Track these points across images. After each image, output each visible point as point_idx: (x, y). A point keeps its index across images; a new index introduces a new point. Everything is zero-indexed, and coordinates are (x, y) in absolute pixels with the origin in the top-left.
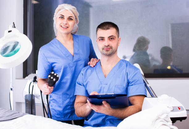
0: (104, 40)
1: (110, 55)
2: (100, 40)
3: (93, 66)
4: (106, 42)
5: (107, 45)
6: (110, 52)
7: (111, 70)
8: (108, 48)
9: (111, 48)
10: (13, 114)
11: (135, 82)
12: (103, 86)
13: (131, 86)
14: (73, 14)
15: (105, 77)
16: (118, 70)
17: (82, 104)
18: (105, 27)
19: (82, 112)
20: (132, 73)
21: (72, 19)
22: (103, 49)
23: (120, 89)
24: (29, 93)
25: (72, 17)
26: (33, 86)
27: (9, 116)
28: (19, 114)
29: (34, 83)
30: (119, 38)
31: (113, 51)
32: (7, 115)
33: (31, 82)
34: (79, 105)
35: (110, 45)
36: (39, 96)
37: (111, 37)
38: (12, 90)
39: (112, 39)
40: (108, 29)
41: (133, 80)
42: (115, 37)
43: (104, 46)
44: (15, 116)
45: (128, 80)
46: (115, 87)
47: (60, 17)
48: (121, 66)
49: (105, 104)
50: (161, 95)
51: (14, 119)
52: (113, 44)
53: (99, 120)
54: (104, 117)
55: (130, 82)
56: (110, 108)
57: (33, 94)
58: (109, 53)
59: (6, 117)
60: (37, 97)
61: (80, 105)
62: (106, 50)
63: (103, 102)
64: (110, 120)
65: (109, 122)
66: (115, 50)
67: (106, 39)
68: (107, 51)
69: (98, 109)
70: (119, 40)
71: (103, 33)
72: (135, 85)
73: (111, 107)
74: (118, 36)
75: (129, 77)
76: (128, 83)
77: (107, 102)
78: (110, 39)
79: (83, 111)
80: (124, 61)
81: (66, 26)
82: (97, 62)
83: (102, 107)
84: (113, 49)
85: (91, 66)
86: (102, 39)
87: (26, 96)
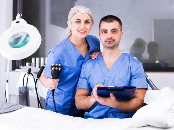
0: (107, 32)
1: (112, 48)
2: (103, 32)
3: (94, 59)
4: (109, 35)
5: (109, 37)
6: (113, 45)
7: (114, 63)
8: (111, 40)
9: (114, 41)
10: (11, 106)
11: (138, 76)
12: (107, 79)
13: (134, 79)
14: (89, 17)
15: (109, 71)
16: (121, 63)
17: (85, 97)
18: (108, 20)
19: (84, 105)
20: (135, 67)
21: (89, 22)
22: (106, 42)
23: (123, 82)
24: (23, 85)
25: (88, 20)
26: (28, 78)
27: (7, 108)
28: (17, 106)
29: (29, 75)
30: (122, 32)
31: (115, 43)
32: (6, 107)
33: (26, 74)
34: (80, 97)
35: (113, 38)
36: (33, 88)
37: (114, 30)
38: (7, 82)
39: (114, 32)
40: (111, 21)
41: (135, 74)
42: (118, 30)
43: (106, 39)
44: (14, 108)
45: (131, 74)
46: (119, 80)
47: (76, 22)
48: (124, 59)
49: (113, 96)
50: (163, 88)
51: (14, 111)
52: (116, 36)
53: (102, 113)
54: (107, 110)
55: (133, 75)
56: (116, 101)
57: (28, 86)
58: (111, 45)
59: (5, 109)
60: (31, 90)
61: (82, 98)
62: (108, 43)
63: (111, 95)
64: (112, 113)
65: (112, 115)
66: (117, 43)
67: (109, 31)
68: (110, 43)
69: (105, 101)
70: (122, 34)
71: (107, 26)
72: (137, 78)
73: (116, 99)
74: (121, 30)
75: (132, 70)
76: (131, 76)
77: (114, 95)
78: (112, 32)
79: (86, 104)
80: (126, 55)
81: (83, 31)
82: (99, 54)
83: (108, 100)
84: (116, 41)
85: (92, 59)
86: (105, 31)
87: (20, 88)
